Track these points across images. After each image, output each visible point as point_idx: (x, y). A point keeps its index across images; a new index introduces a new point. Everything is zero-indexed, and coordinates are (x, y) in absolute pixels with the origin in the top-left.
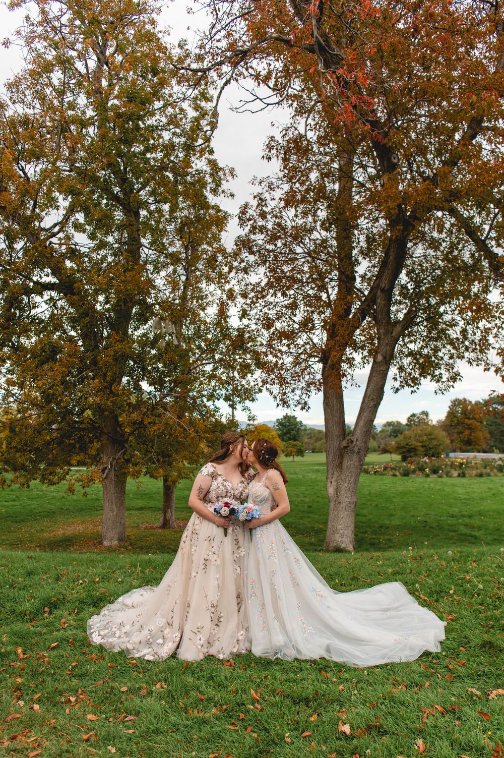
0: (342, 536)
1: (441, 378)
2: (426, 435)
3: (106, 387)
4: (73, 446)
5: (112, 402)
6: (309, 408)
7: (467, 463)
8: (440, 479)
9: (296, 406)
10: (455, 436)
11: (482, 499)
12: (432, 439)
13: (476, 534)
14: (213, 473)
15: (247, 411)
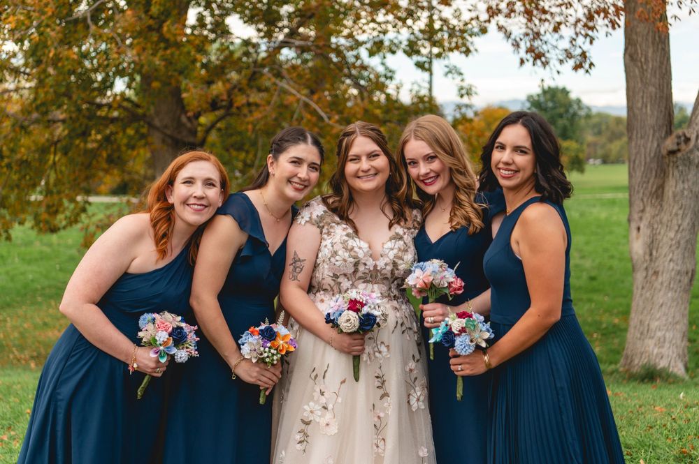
0: (661, 343)
3: (150, 28)
4: (93, 154)
5: (164, 59)
6: (591, 64)
9: (561, 62)
14: (322, 218)
15: (456, 76)
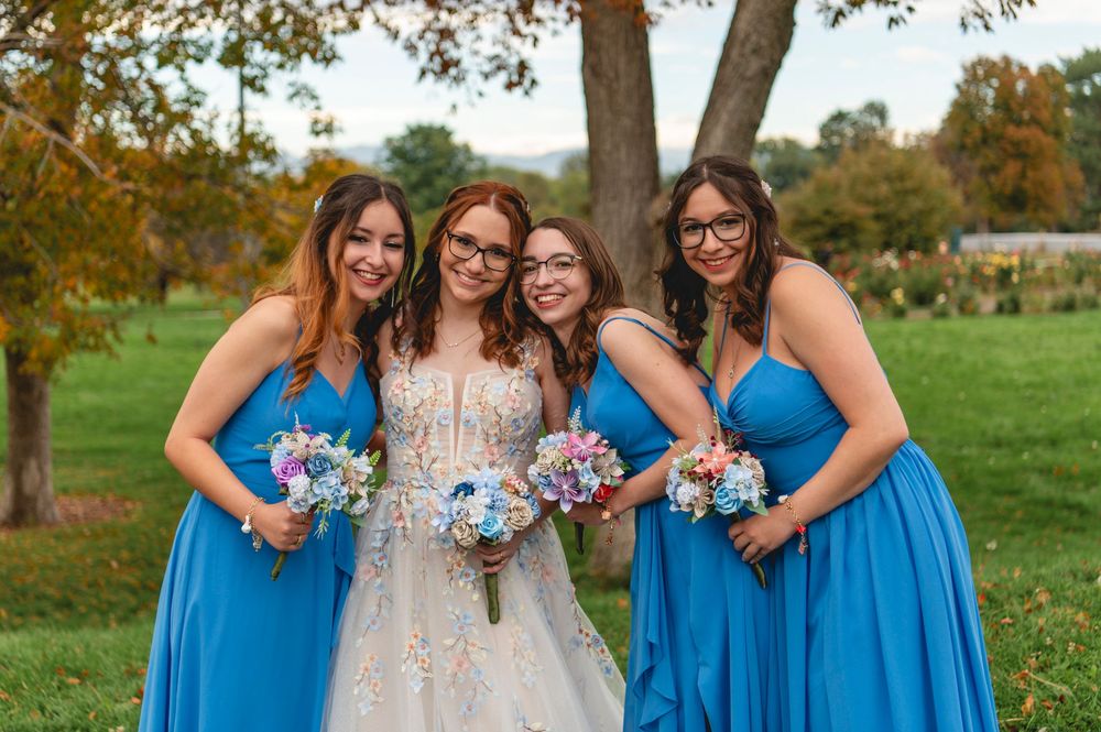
2: (888, 178)
6: (534, 82)
7: (1023, 267)
8: (940, 324)
9: (486, 76)
10: (976, 180)
11: (1082, 382)
12: (906, 192)
13: (1084, 498)
15: (307, 100)
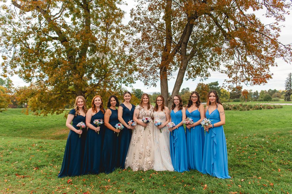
1: (203, 75)
6: (156, 86)
9: (151, 85)
14: (140, 108)
